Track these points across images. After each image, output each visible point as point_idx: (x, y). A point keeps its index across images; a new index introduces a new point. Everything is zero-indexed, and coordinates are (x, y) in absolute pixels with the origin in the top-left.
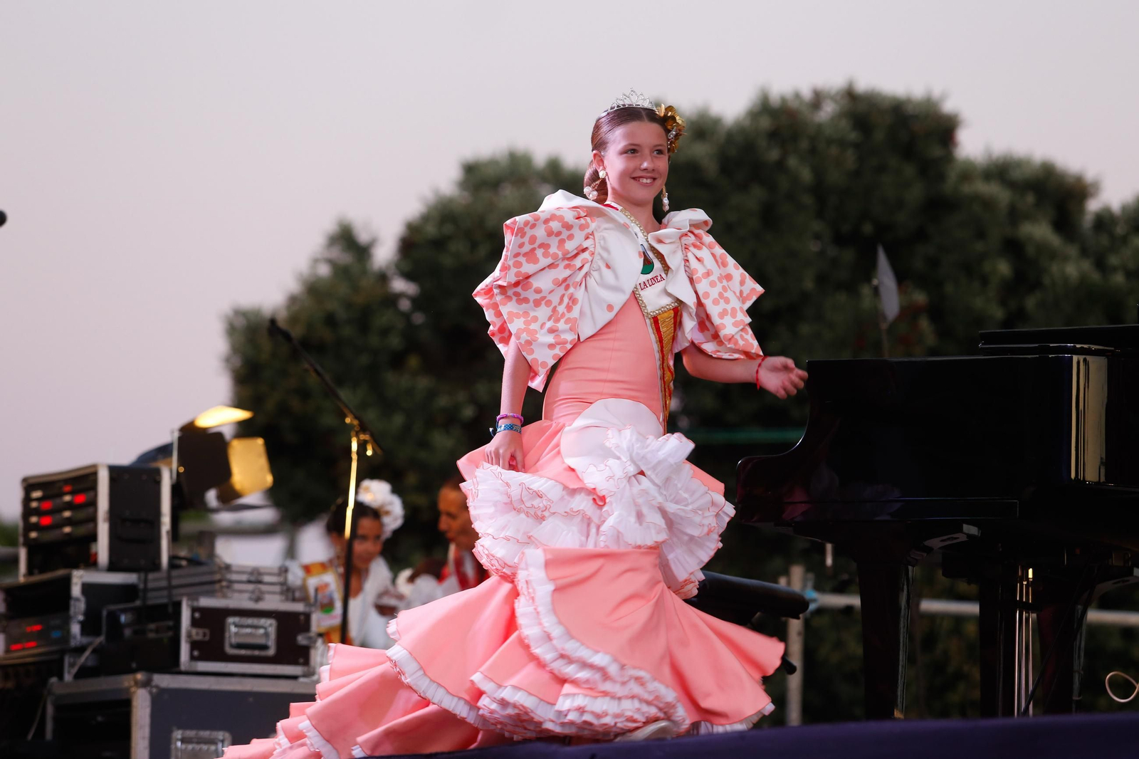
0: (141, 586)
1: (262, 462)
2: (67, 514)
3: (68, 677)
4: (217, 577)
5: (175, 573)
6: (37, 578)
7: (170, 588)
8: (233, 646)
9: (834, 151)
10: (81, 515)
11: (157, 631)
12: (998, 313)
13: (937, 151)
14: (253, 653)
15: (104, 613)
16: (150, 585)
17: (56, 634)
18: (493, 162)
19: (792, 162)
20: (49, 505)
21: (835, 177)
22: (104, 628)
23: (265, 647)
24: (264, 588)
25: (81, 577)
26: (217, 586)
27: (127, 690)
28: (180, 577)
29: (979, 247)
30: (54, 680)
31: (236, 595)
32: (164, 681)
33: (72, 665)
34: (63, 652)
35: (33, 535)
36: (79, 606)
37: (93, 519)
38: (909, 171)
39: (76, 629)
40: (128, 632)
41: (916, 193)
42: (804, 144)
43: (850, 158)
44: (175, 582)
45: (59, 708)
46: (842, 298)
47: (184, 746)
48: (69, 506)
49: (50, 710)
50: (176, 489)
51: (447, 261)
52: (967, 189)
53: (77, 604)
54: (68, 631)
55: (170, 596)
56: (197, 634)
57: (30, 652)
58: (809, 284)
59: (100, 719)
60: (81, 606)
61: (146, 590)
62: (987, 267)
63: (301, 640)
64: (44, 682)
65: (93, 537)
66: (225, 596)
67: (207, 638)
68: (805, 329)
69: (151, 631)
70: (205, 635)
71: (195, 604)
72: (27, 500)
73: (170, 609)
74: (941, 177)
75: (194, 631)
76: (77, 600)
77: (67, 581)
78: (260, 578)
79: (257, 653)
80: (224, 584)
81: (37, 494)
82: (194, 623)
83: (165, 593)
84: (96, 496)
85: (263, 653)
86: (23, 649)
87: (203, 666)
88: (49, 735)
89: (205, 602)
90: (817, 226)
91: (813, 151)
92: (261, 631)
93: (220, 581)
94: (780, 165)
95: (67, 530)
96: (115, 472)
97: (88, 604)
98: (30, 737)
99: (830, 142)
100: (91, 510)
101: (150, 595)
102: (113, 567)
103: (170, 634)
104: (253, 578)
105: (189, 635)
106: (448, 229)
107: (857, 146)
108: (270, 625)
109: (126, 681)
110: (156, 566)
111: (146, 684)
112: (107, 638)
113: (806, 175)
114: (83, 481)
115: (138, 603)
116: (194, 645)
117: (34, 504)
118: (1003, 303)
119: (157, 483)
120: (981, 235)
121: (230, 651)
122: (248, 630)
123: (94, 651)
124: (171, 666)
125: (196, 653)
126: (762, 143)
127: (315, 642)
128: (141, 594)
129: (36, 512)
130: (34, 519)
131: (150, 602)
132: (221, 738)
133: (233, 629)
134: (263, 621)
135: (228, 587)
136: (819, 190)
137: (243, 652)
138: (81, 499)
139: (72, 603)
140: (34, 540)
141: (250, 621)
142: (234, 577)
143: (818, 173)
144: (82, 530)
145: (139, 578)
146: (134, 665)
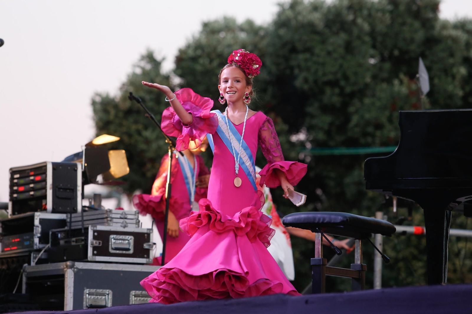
0: (68, 220)
1: (125, 161)
2: (32, 185)
3: (33, 264)
4: (105, 216)
5: (85, 214)
6: (17, 216)
7: (83, 221)
8: (112, 249)
9: (379, 15)
10: (39, 186)
11: (76, 241)
12: (460, 93)
13: (430, 15)
14: (122, 252)
15: (50, 233)
16: (73, 220)
17: (27, 243)
18: (216, 22)
19: (359, 21)
20: (22, 181)
21: (380, 28)
22: (50, 240)
23: (128, 250)
24: (127, 221)
25: (39, 216)
26: (105, 220)
27: (63, 270)
28: (87, 216)
29: (451, 61)
30: (26, 265)
31: (114, 224)
32: (80, 265)
33: (35, 258)
34: (30, 252)
35: (15, 195)
36: (38, 230)
37: (45, 188)
38: (417, 24)
39: (36, 240)
40: (62, 242)
41: (420, 35)
42: (365, 12)
43: (388, 18)
44: (85, 218)
45: (28, 278)
46: (384, 86)
47: (89, 297)
48: (33, 182)
49: (24, 279)
50: (84, 174)
51: (198, 68)
52: (445, 33)
53: (37, 228)
54: (33, 241)
55: (83, 225)
56: (96, 243)
57: (14, 251)
58: (368, 80)
59: (49, 283)
60: (40, 229)
61: (71, 222)
62: (455, 70)
63: (146, 246)
64: (21, 266)
65: (45, 197)
66: (109, 225)
67: (101, 245)
68: (367, 101)
69: (73, 241)
70: (100, 243)
71: (95, 228)
72: (12, 179)
73: (83, 231)
74: (433, 27)
75: (94, 242)
76: (38, 226)
77: (32, 218)
78: (126, 216)
79: (124, 252)
80: (109, 219)
81: (17, 176)
82: (95, 238)
83: (80, 223)
84: (46, 176)
85: (127, 252)
86: (11, 250)
87: (98, 258)
88: (24, 291)
89: (100, 228)
90: (372, 51)
91: (370, 15)
92: (127, 242)
93: (107, 218)
94: (354, 22)
95: (32, 193)
96: (56, 166)
97: (42, 228)
98: (14, 292)
99: (378, 10)
100: (44, 183)
101: (73, 224)
102: (54, 211)
103: (83, 243)
104: (122, 217)
105: (92, 244)
106: (199, 52)
107: (391, 12)
108: (131, 238)
109: (62, 265)
110: (75, 211)
111: (72, 267)
112: (52, 245)
113: (366, 27)
114: (40, 169)
115: (66, 228)
116: (94, 248)
117: (15, 181)
118: (463, 88)
119: (76, 171)
120: (452, 55)
121: (111, 251)
122: (121, 241)
123: (45, 251)
124: (84, 258)
125: (95, 252)
126: (345, 12)
127: (152, 247)
128: (68, 224)
129: (17, 185)
130: (15, 188)
131: (73, 228)
132: (107, 293)
133: (113, 241)
134: (127, 237)
135: (111, 221)
136: (372, 34)
137: (118, 252)
138: (38, 178)
139: (35, 228)
140: (16, 198)
141: (121, 237)
142: (113, 216)
143: (373, 26)
144: (39, 193)
145: (67, 216)
146: (65, 258)
